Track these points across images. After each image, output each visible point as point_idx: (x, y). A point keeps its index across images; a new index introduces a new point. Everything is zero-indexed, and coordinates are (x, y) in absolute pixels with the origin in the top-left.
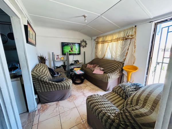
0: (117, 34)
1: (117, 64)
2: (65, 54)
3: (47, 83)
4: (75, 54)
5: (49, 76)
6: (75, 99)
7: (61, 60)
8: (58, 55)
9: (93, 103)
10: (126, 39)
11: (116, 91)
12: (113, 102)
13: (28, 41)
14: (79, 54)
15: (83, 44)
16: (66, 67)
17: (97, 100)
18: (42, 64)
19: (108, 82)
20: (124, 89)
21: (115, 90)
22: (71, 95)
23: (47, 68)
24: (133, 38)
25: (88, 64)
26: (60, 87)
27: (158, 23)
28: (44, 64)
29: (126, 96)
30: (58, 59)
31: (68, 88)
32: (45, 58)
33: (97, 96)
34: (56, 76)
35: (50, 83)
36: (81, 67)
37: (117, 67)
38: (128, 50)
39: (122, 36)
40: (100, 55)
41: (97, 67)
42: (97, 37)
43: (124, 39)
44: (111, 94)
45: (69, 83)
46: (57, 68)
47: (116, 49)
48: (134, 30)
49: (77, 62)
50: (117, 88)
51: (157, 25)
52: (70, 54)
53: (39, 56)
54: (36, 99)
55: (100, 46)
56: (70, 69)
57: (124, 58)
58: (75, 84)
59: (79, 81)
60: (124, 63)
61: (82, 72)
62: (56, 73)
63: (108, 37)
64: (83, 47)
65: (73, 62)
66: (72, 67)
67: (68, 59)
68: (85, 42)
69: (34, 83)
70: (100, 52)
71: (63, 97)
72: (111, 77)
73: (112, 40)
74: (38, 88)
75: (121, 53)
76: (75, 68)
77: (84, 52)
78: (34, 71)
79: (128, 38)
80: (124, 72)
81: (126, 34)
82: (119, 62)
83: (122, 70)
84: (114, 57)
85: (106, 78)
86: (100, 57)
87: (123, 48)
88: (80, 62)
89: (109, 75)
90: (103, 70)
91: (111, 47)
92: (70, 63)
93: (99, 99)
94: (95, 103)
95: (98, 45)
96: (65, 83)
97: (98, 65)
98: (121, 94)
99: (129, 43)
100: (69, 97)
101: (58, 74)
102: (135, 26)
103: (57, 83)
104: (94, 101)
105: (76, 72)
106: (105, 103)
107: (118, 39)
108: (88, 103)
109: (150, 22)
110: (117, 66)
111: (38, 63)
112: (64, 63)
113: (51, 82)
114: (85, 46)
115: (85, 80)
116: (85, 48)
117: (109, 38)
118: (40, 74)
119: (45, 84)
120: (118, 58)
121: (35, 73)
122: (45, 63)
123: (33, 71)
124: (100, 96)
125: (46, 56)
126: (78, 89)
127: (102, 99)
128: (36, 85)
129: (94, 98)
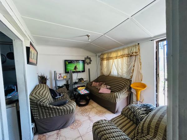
0: (121, 51)
1: (124, 81)
2: (68, 72)
3: (47, 107)
4: (80, 72)
5: (50, 99)
6: (79, 125)
7: (64, 79)
8: (61, 74)
9: (101, 131)
10: (131, 56)
11: (126, 114)
12: (124, 128)
13: (28, 62)
14: (84, 71)
15: (88, 61)
16: (69, 87)
17: (104, 128)
18: (42, 84)
19: (116, 103)
20: (134, 111)
21: (124, 113)
22: (75, 120)
23: (48, 89)
24: (138, 55)
25: (93, 83)
26: (62, 112)
27: (159, 41)
28: (44, 85)
29: (137, 120)
30: (61, 78)
31: (71, 112)
32: (46, 77)
33: (105, 122)
34: (58, 98)
35: (50, 108)
36: (86, 85)
37: (125, 85)
38: (134, 67)
39: (127, 53)
40: (105, 72)
41: (103, 85)
42: (102, 54)
43: (129, 55)
44: (120, 117)
45: (72, 107)
46: (59, 88)
47: (122, 65)
48: (137, 48)
49: (81, 80)
50: (126, 110)
51: (158, 43)
52: (74, 72)
53: (40, 75)
54: (33, 128)
55: (105, 62)
56: (74, 89)
57: (131, 75)
58: (79, 106)
59: (83, 102)
60: (131, 81)
61: (87, 92)
62: (58, 94)
63: (112, 54)
64: (88, 64)
65: (77, 81)
66: (76, 86)
67: (71, 77)
68: (90, 58)
69: (32, 108)
70: (106, 69)
71: (66, 124)
72: (118, 97)
73: (116, 57)
74: (37, 114)
75: (127, 70)
76: (79, 87)
77: (89, 69)
78: (33, 95)
79: (133, 54)
80: (132, 91)
81: (130, 51)
82: (126, 79)
83: (130, 88)
84: (120, 74)
85: (114, 98)
86: (106, 74)
87: (129, 65)
88: (84, 80)
89: (116, 94)
90: (110, 89)
91: (116, 64)
92: (74, 81)
93: (107, 126)
94: (103, 131)
95: (103, 61)
96: (68, 106)
97: (104, 83)
98: (131, 118)
99: (134, 60)
100: (73, 123)
101: (60, 95)
102: (138, 44)
103: (58, 107)
104: (101, 129)
105: (80, 92)
106: (114, 131)
107: (123, 56)
108: (95, 132)
109: (152, 40)
110: (124, 83)
111: (38, 84)
112: (67, 81)
113: (51, 106)
114: (90, 63)
115: (91, 100)
116: (90, 65)
117: (114, 55)
118: (39, 97)
119: (45, 109)
120: (124, 75)
121: (34, 97)
122: (45, 83)
123: (31, 95)
124: (108, 122)
125: (47, 75)
126: (83, 112)
127: (110, 125)
128: (34, 111)
129: (101, 124)
